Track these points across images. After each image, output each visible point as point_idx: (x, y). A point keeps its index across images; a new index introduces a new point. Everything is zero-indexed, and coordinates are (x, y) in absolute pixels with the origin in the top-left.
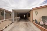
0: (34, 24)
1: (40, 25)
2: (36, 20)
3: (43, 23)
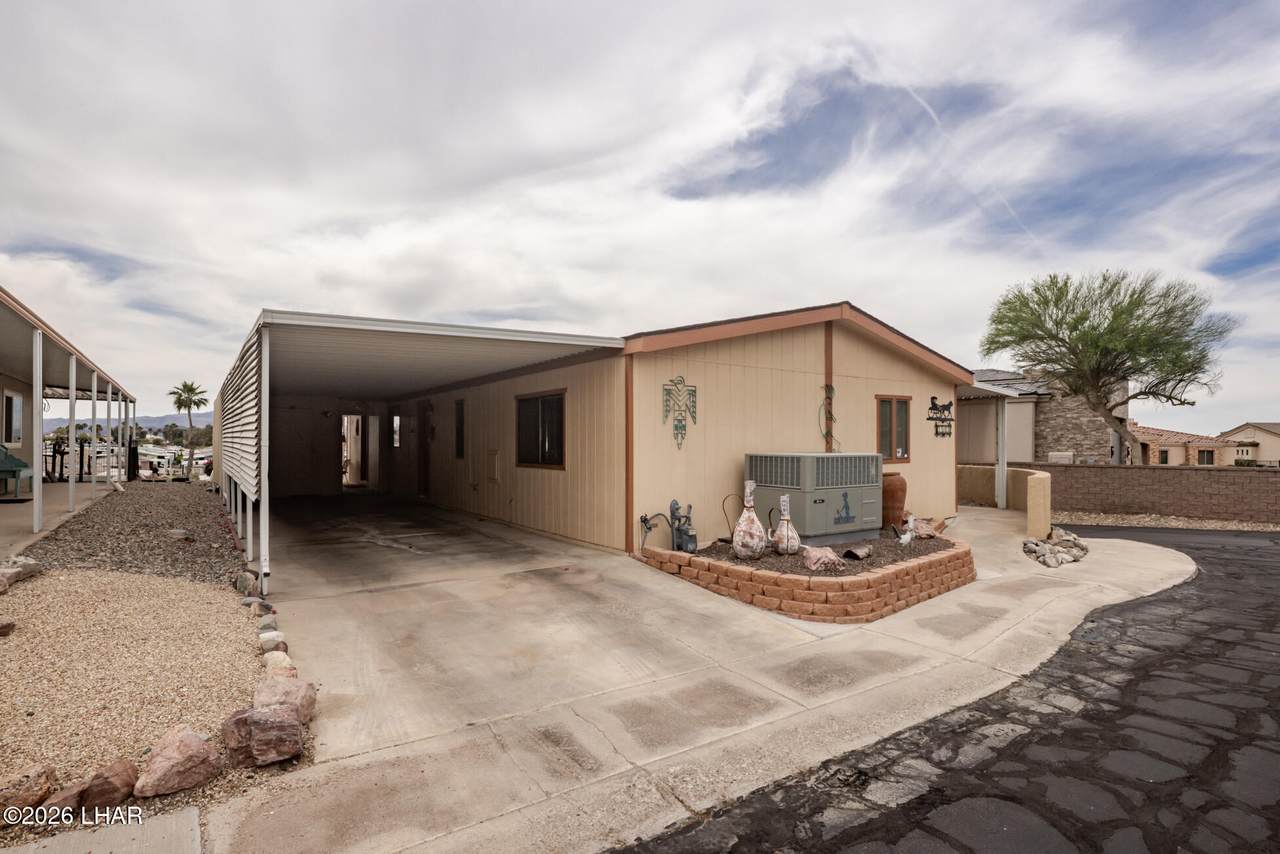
0: (660, 564)
1: (736, 558)
2: (683, 505)
3: (758, 527)
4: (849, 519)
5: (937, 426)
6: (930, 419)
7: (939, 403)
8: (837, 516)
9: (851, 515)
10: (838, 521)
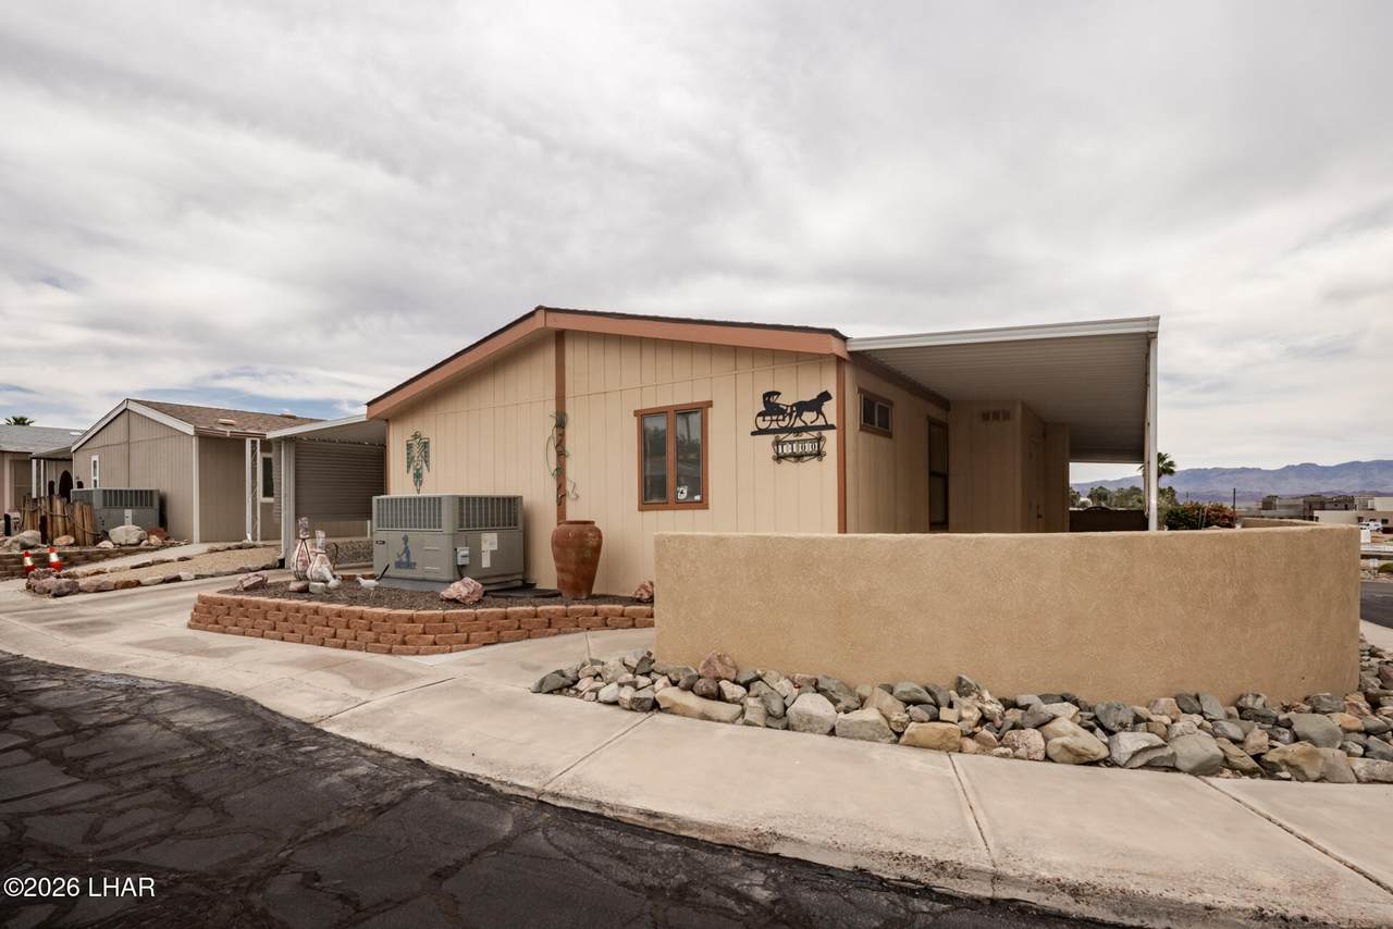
4: (409, 565)
5: (777, 443)
6: (760, 432)
7: (786, 400)
8: (397, 559)
9: (412, 561)
10: (399, 565)
